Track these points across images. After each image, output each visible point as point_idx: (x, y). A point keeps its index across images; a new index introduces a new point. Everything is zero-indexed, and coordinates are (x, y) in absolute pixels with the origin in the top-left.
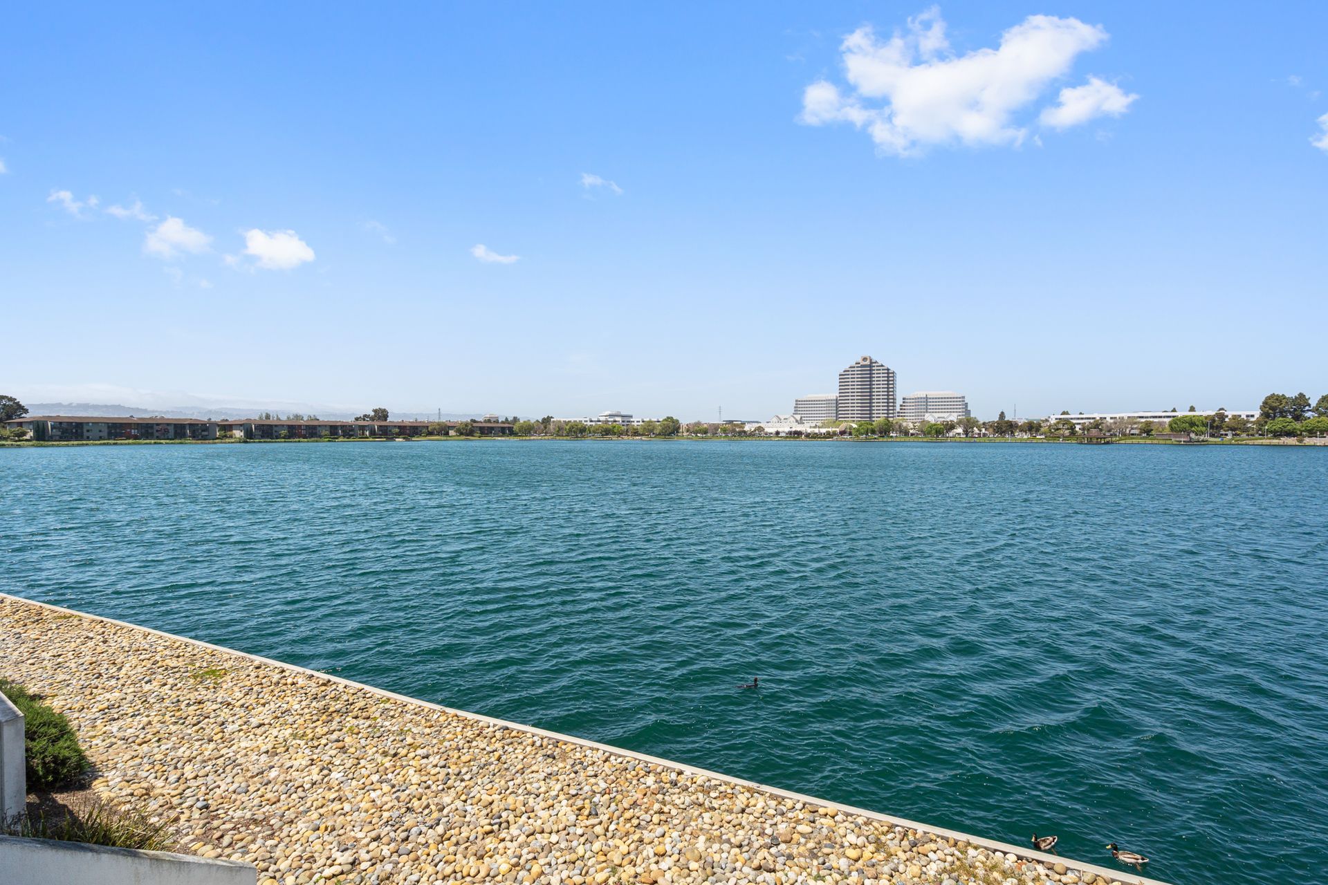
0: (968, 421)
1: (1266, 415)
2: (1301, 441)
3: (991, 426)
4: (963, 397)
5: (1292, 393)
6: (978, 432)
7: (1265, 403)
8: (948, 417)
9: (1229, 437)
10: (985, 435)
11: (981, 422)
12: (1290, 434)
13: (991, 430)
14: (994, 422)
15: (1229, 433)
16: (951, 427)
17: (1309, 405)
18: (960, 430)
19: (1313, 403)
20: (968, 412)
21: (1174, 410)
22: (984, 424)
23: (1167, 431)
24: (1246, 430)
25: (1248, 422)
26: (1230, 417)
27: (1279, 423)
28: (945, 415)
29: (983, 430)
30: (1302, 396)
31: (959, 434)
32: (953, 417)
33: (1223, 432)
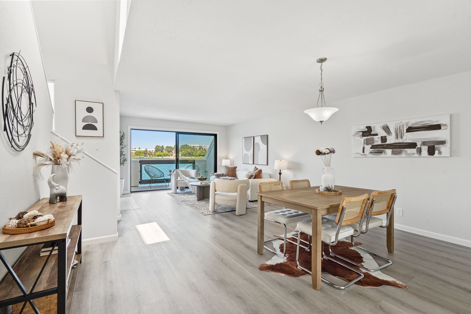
1: (156, 151)
2: (163, 157)
5: (161, 146)
7: (156, 148)
9: (148, 156)
12: (161, 156)
15: (148, 155)
17: (164, 149)
19: (165, 148)
21: (135, 149)
23: (134, 155)
24: (152, 155)
25: (152, 152)
26: (148, 151)
27: (158, 153)
30: (163, 146)
33: (147, 155)
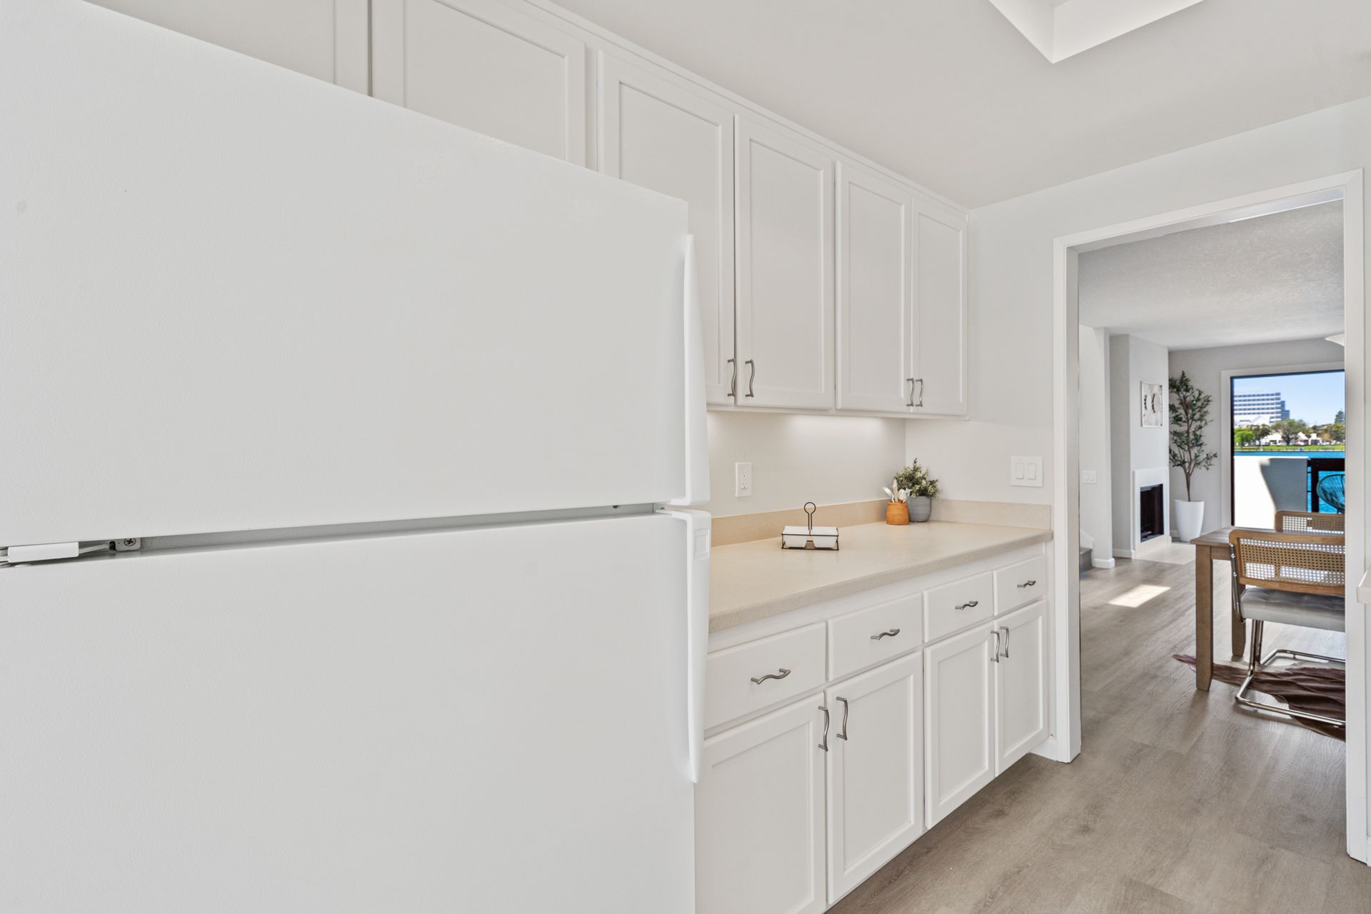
0: (1292, 424)
3: (1326, 431)
4: (1278, 394)
6: (1305, 438)
8: (1256, 419)
10: (1315, 442)
11: (1311, 426)
13: (1326, 436)
14: (1329, 425)
16: (1265, 432)
18: (1277, 436)
20: (1285, 414)
22: (1315, 428)
28: (1251, 417)
29: (1314, 436)
31: (1275, 442)
32: (1264, 420)
